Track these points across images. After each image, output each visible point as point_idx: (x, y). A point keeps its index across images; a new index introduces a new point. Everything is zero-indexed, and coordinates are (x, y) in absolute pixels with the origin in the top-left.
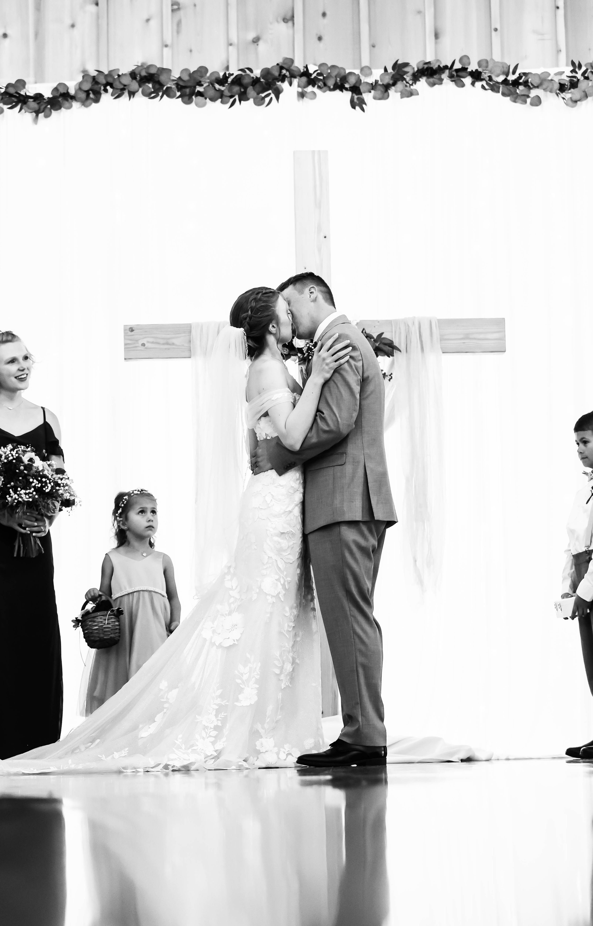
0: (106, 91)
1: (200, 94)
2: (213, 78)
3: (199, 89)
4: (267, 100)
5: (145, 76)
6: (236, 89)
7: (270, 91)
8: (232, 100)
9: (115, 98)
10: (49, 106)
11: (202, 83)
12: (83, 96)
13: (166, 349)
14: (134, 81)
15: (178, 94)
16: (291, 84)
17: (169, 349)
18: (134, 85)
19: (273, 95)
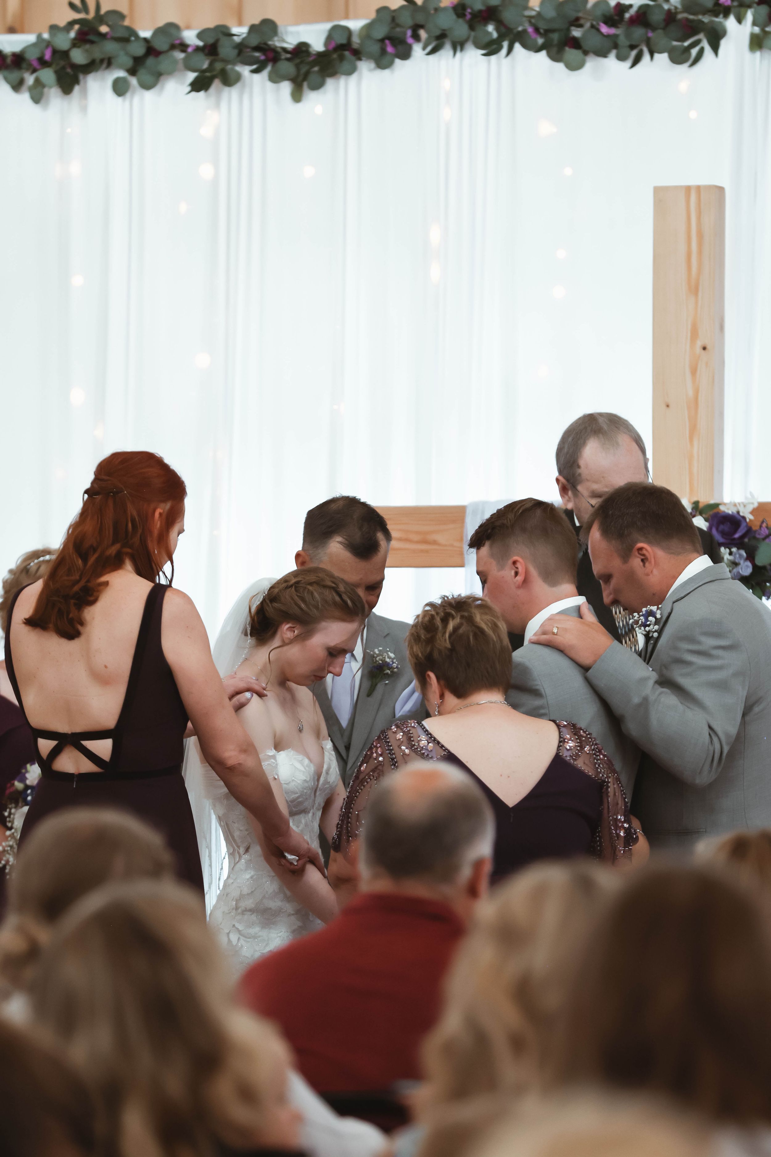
0: (416, 37)
1: (575, 44)
2: (599, 13)
3: (576, 33)
4: (694, 52)
5: (480, 11)
6: (639, 32)
7: (701, 36)
8: (634, 53)
9: (429, 54)
10: (316, 69)
11: (582, 22)
12: (375, 48)
13: (422, 551)
14: (461, 21)
15: (540, 41)
16: (740, 20)
17: (427, 551)
18: (461, 29)
19: (705, 44)
